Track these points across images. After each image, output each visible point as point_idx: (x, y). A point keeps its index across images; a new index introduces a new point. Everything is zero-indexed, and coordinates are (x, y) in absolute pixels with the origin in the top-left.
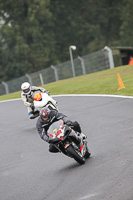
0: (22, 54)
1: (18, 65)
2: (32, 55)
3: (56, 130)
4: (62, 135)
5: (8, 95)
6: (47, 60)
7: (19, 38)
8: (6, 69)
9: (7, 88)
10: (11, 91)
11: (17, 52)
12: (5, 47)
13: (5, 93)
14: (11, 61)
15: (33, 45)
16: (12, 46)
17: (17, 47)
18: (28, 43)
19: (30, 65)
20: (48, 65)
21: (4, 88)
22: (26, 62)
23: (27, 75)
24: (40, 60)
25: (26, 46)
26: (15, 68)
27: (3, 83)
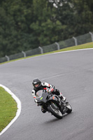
0: (87, 18)
1: (84, 25)
5: (77, 46)
7: (85, 6)
8: (76, 28)
9: (76, 42)
10: (79, 44)
11: (84, 16)
12: (75, 13)
13: (74, 45)
14: (79, 23)
16: (80, 12)
17: (84, 13)
21: (74, 41)
22: (90, 24)
25: (90, 12)
26: (82, 28)
27: (74, 38)
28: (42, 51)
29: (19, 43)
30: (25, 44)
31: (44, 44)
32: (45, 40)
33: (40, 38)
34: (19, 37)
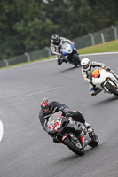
0: (86, 16)
1: (82, 25)
2: (95, 16)
3: (53, 122)
4: (59, 126)
6: (107, 20)
8: (72, 28)
11: (81, 13)
12: (71, 9)
14: (76, 21)
15: (95, 8)
16: (77, 7)
17: (81, 9)
18: (91, 6)
19: (93, 25)
20: (108, 25)
23: (90, 34)
24: (102, 20)
25: (89, 8)
26: (80, 28)
30: (8, 50)
32: (32, 43)
33: (26, 42)
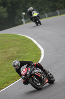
28: (59, 14)
29: (42, 8)
30: (47, 9)
31: (60, 9)
32: (61, 5)
33: (57, 4)
34: (43, 3)
